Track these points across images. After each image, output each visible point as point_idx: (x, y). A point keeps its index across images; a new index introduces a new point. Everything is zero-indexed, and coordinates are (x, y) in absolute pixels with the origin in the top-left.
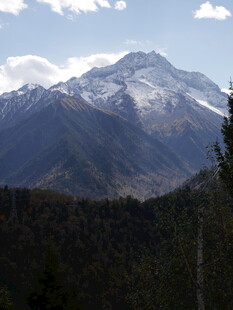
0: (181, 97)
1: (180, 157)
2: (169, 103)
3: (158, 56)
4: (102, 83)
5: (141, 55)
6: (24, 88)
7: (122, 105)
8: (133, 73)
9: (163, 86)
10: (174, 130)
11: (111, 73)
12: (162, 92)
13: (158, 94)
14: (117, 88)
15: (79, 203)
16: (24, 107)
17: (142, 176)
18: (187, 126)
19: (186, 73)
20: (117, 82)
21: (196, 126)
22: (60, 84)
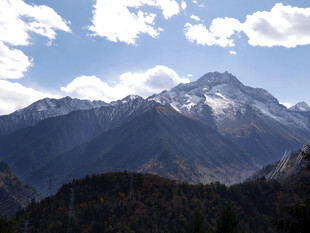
0: (249, 107)
1: (247, 154)
2: (239, 112)
3: (230, 75)
4: (187, 95)
5: (217, 74)
6: (128, 98)
7: (202, 112)
8: (211, 88)
9: (234, 98)
10: (243, 133)
11: (194, 88)
12: (233, 103)
13: (230, 105)
14: (198, 99)
15: (180, 186)
16: (127, 112)
17: (218, 168)
18: (254, 130)
19: (251, 89)
20: (198, 95)
21: (260, 130)
22: (154, 96)
